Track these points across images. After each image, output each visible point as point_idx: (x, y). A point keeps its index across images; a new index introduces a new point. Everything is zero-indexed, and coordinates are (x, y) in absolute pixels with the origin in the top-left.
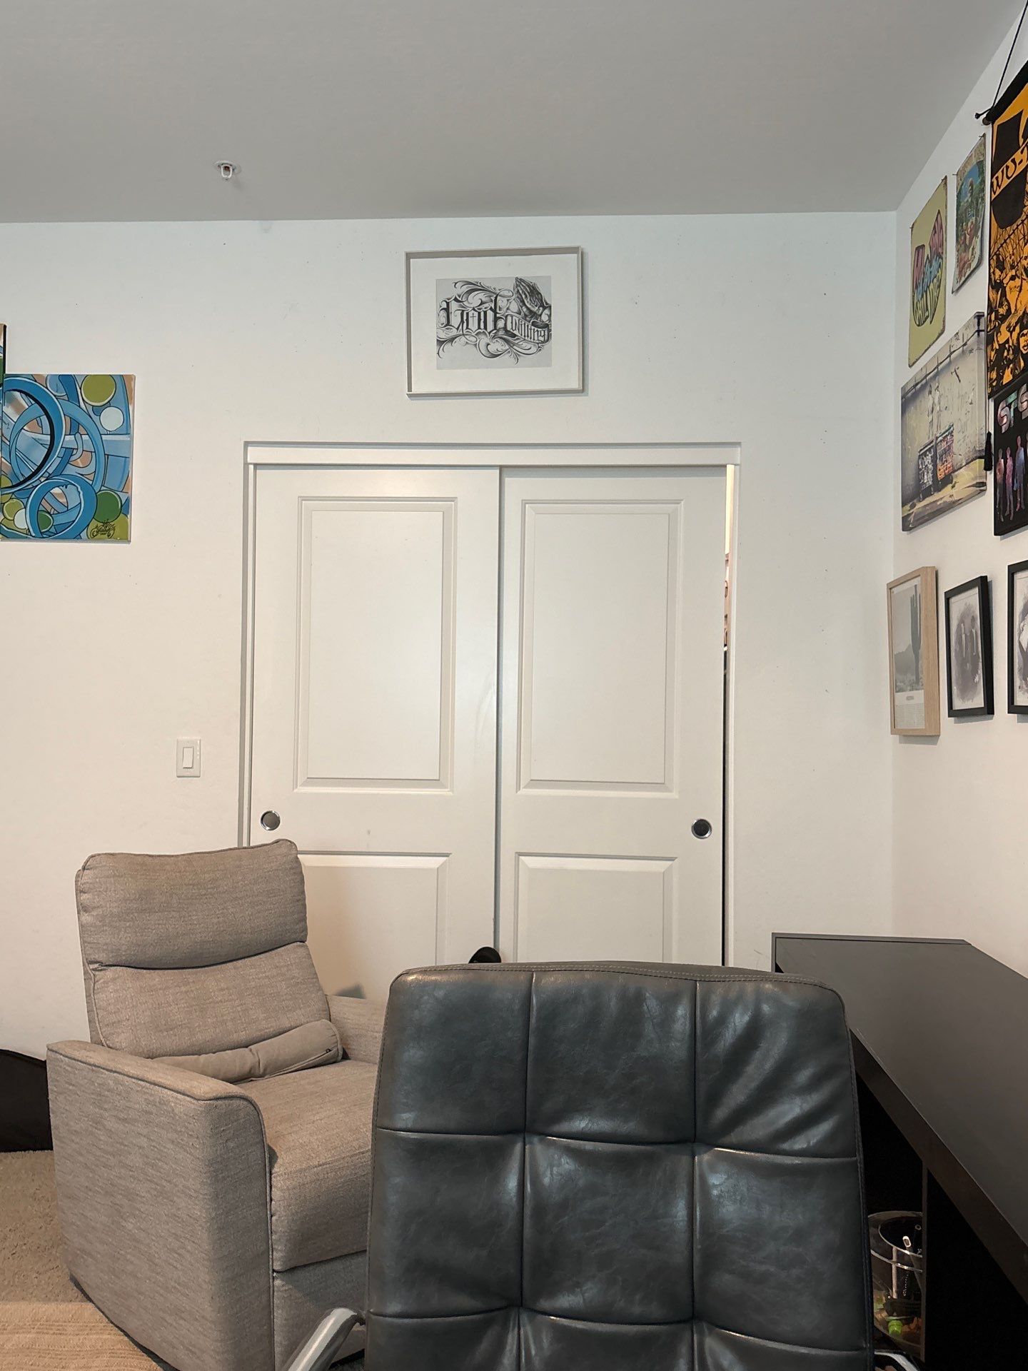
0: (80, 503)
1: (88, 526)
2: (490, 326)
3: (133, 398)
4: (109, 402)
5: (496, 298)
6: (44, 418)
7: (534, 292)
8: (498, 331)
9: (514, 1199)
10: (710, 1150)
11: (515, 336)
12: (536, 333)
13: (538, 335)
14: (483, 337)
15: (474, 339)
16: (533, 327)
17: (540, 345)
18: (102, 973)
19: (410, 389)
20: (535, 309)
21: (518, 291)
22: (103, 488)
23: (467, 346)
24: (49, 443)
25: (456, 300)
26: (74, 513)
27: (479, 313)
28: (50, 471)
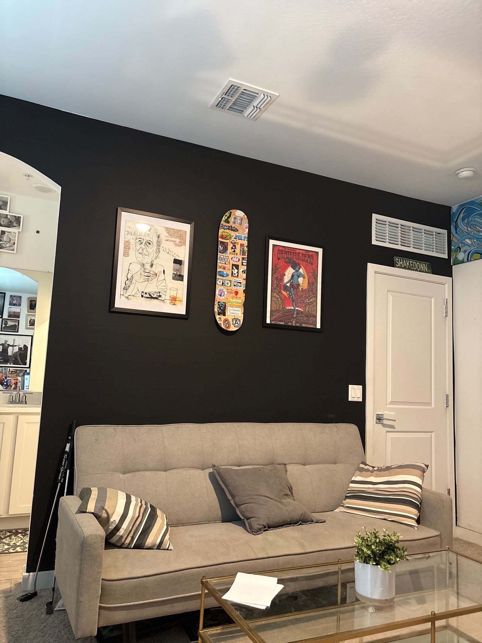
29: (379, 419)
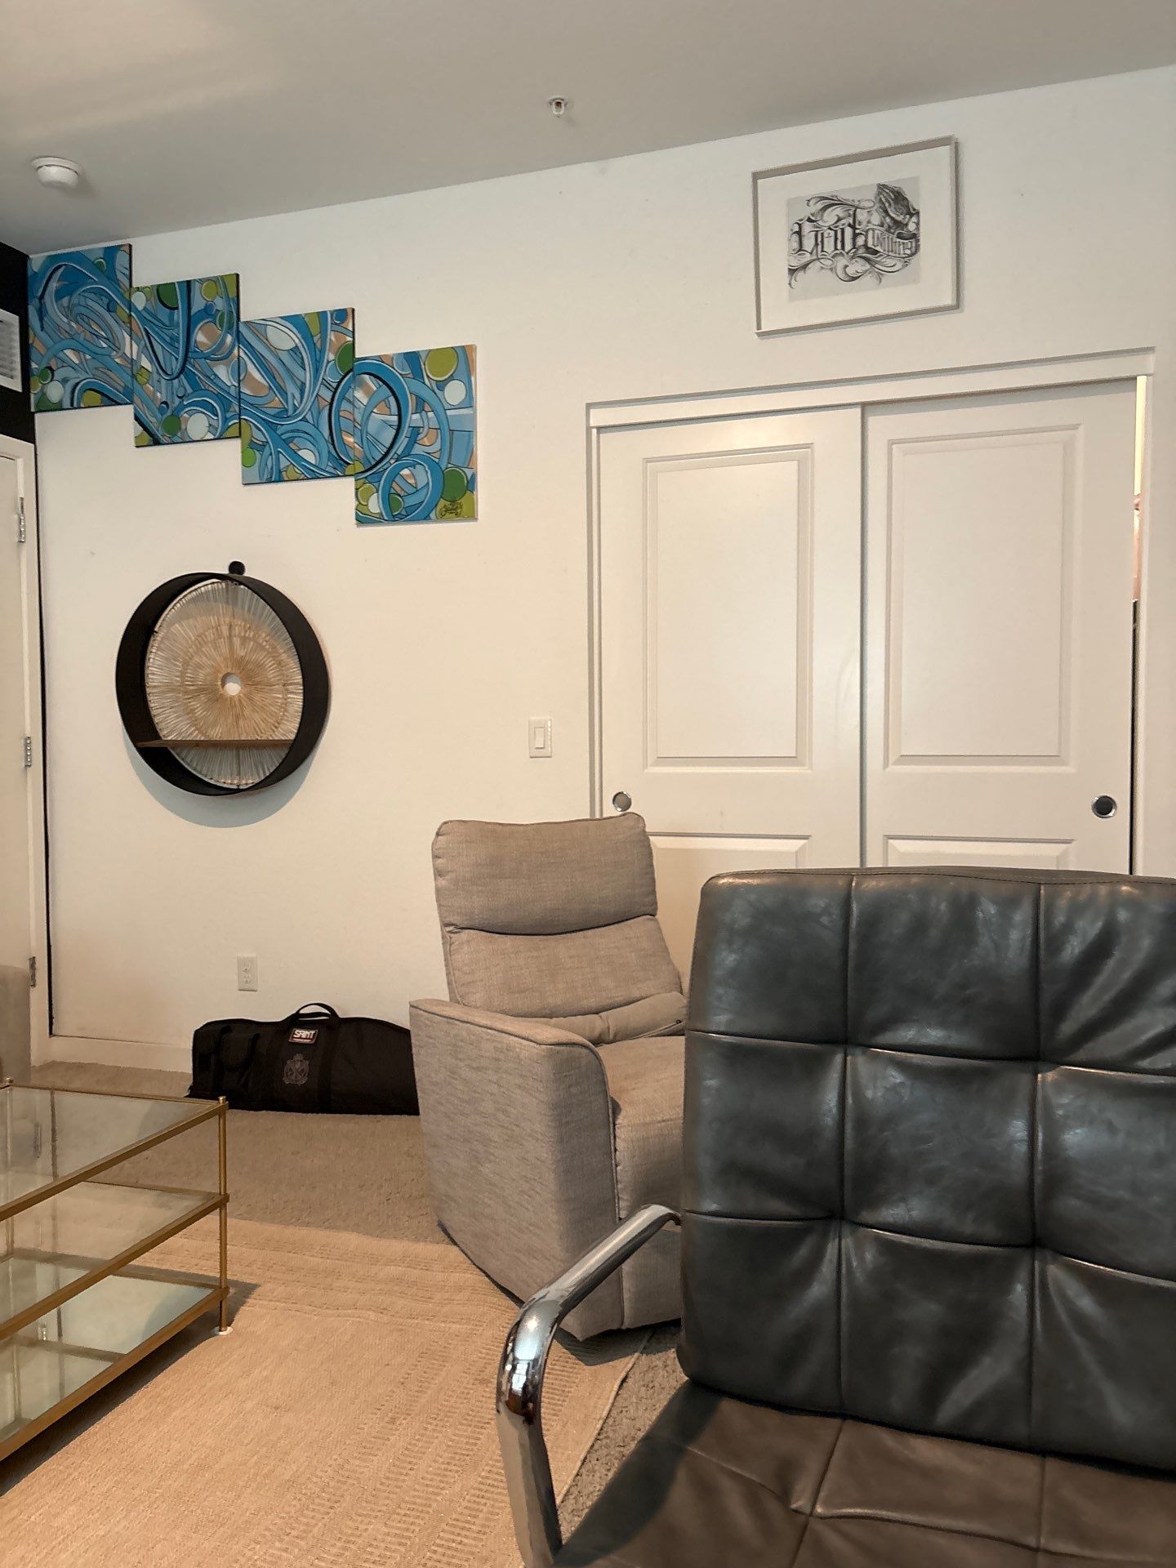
0: (428, 483)
1: (436, 506)
2: (848, 246)
3: (475, 369)
4: (452, 375)
5: (855, 211)
6: (392, 399)
7: (899, 198)
8: (857, 249)
9: (834, 1110)
10: (1054, 1069)
11: (876, 252)
12: (901, 246)
13: (904, 248)
14: (840, 258)
15: (829, 263)
16: (898, 240)
17: (906, 259)
18: (455, 935)
19: (759, 327)
20: (900, 218)
21: (881, 199)
22: (450, 465)
23: (823, 271)
24: (396, 424)
25: (809, 220)
26: (424, 492)
27: (836, 232)
28: (399, 452)
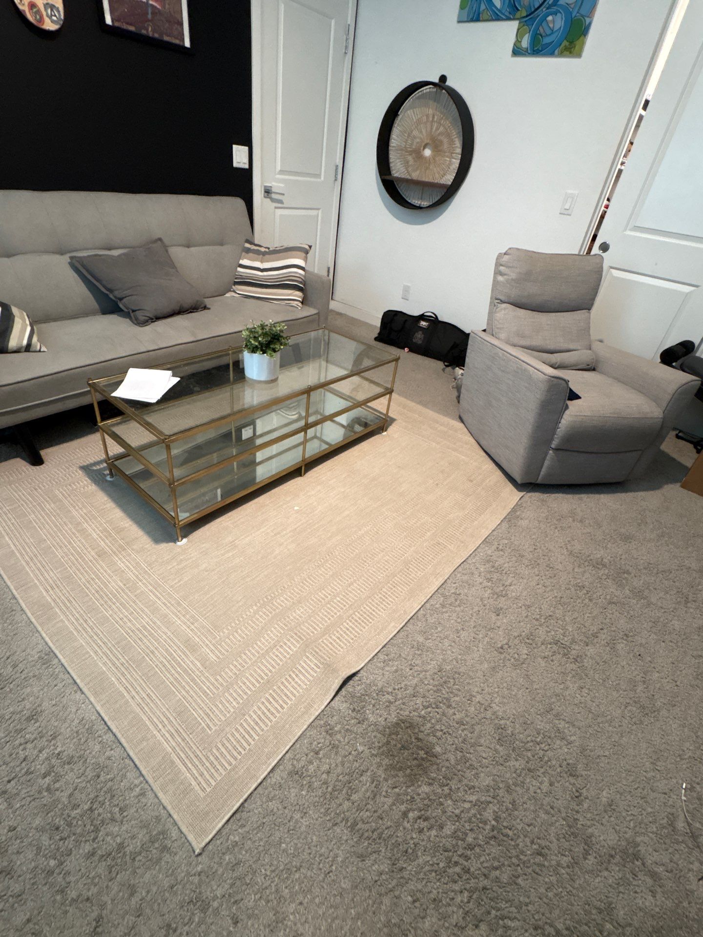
0: (560, 28)
1: (560, 45)
22: (577, 15)
26: (556, 34)
28: (550, 3)
29: (268, 192)
